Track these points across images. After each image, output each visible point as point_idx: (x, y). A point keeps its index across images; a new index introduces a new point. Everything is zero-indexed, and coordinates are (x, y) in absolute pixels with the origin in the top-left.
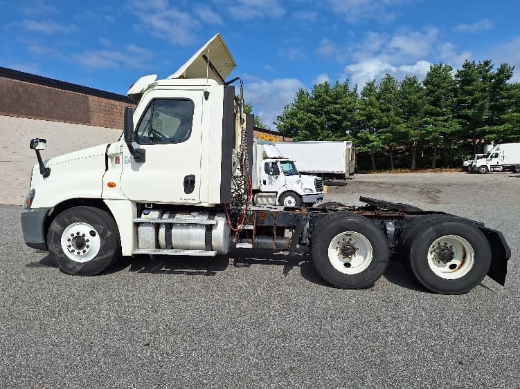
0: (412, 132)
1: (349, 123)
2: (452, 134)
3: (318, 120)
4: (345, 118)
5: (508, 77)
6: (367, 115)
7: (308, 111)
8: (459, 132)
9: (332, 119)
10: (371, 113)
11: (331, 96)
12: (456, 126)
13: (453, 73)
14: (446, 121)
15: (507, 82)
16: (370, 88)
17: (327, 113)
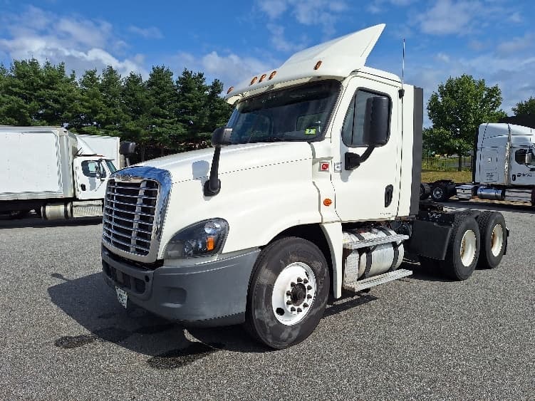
0: (143, 131)
1: (70, 114)
2: (180, 136)
3: (28, 106)
4: (64, 107)
5: (219, 92)
6: (90, 108)
7: (11, 93)
8: (184, 135)
9: (46, 106)
10: (95, 105)
11: (43, 79)
12: (182, 130)
13: (175, 78)
14: (172, 124)
15: (219, 95)
16: (90, 78)
17: (39, 99)
